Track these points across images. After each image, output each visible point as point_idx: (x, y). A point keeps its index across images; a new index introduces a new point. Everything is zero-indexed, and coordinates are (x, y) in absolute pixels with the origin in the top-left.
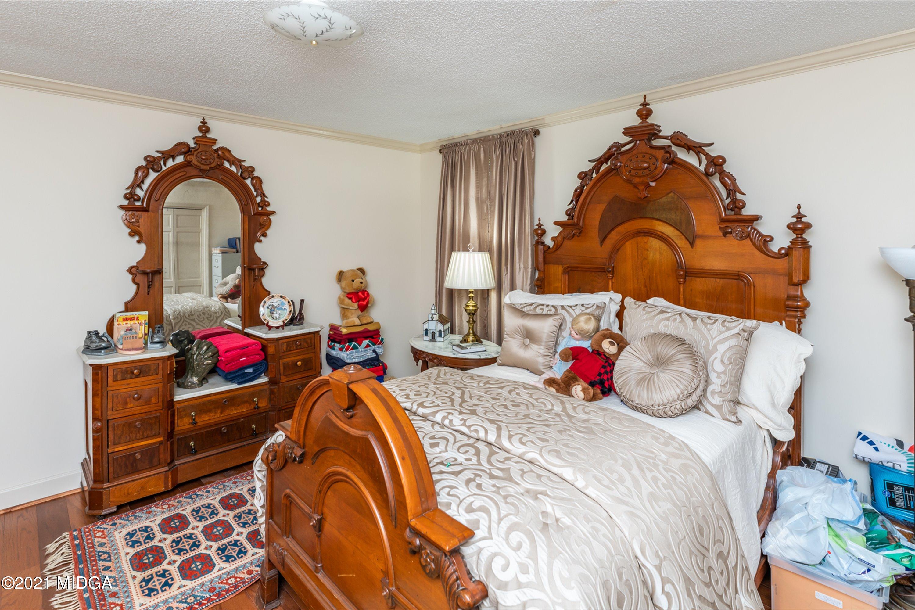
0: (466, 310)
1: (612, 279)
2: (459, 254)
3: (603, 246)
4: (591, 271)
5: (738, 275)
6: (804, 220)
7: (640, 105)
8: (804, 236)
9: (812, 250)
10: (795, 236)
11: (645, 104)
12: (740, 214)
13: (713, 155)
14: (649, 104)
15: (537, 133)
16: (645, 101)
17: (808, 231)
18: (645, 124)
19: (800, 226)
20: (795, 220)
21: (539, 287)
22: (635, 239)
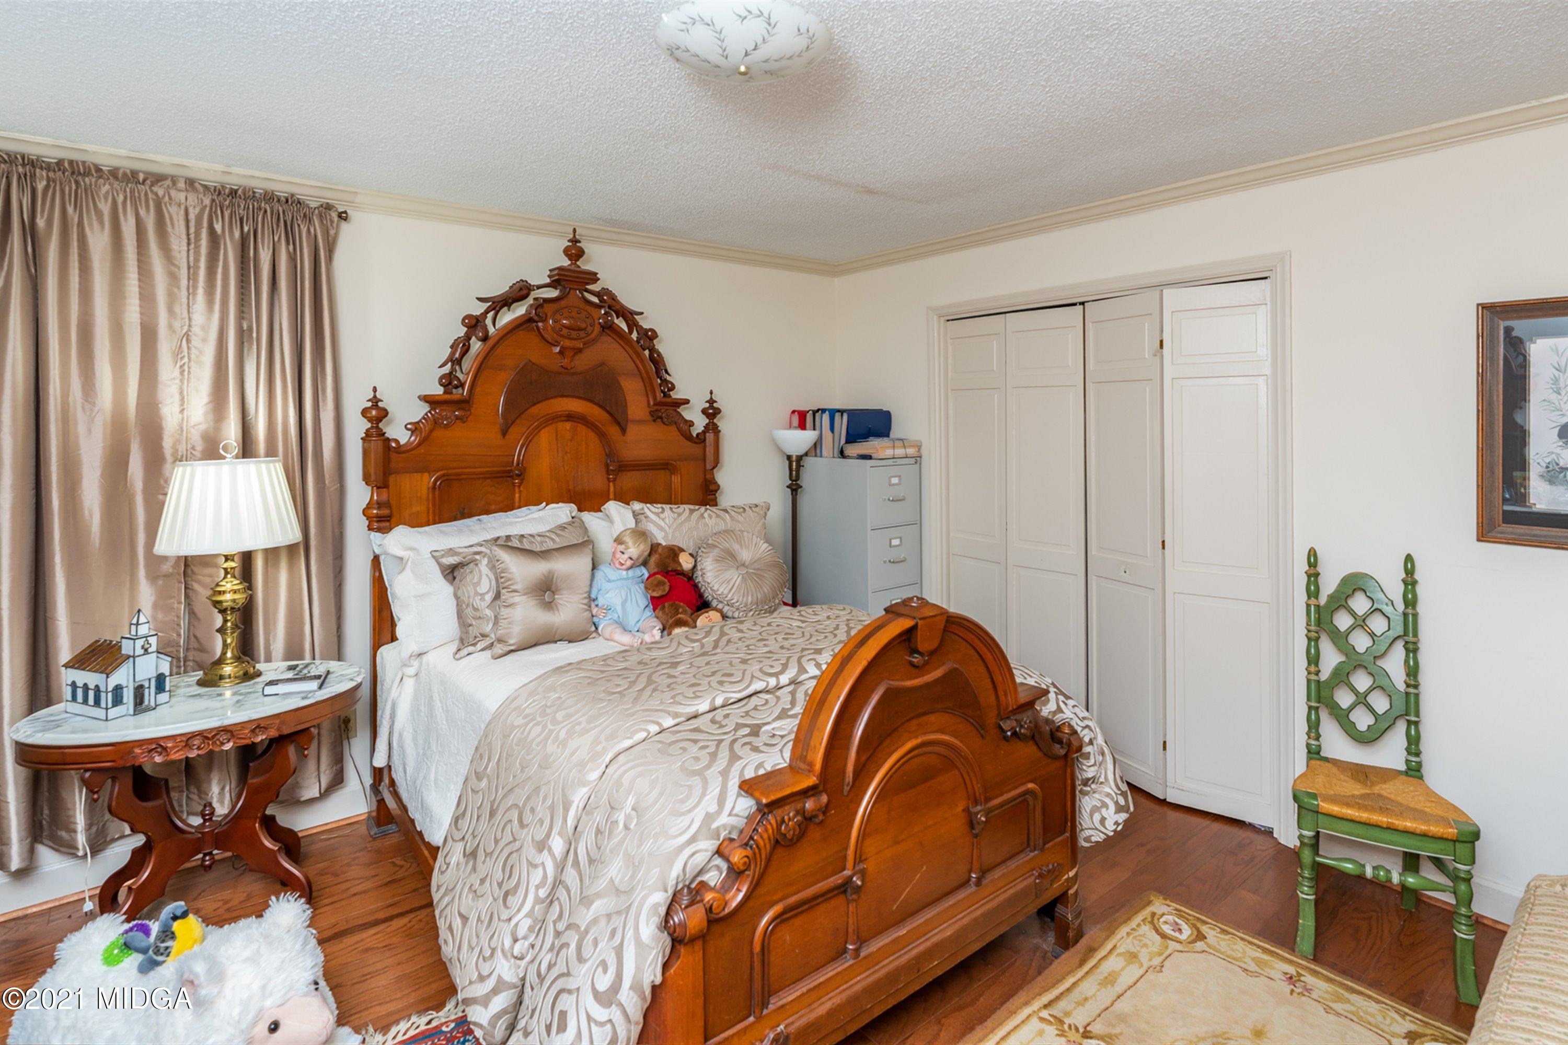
0: (216, 604)
1: (519, 486)
2: (189, 469)
3: (507, 437)
4: (486, 478)
5: (667, 464)
6: (715, 405)
7: (569, 241)
8: (715, 421)
9: (721, 434)
10: (707, 421)
11: (575, 241)
12: (670, 396)
13: (645, 327)
14: (580, 242)
15: (343, 216)
16: (574, 236)
17: (718, 416)
18: (573, 267)
19: (711, 411)
20: (707, 405)
21: (380, 519)
22: (554, 425)
